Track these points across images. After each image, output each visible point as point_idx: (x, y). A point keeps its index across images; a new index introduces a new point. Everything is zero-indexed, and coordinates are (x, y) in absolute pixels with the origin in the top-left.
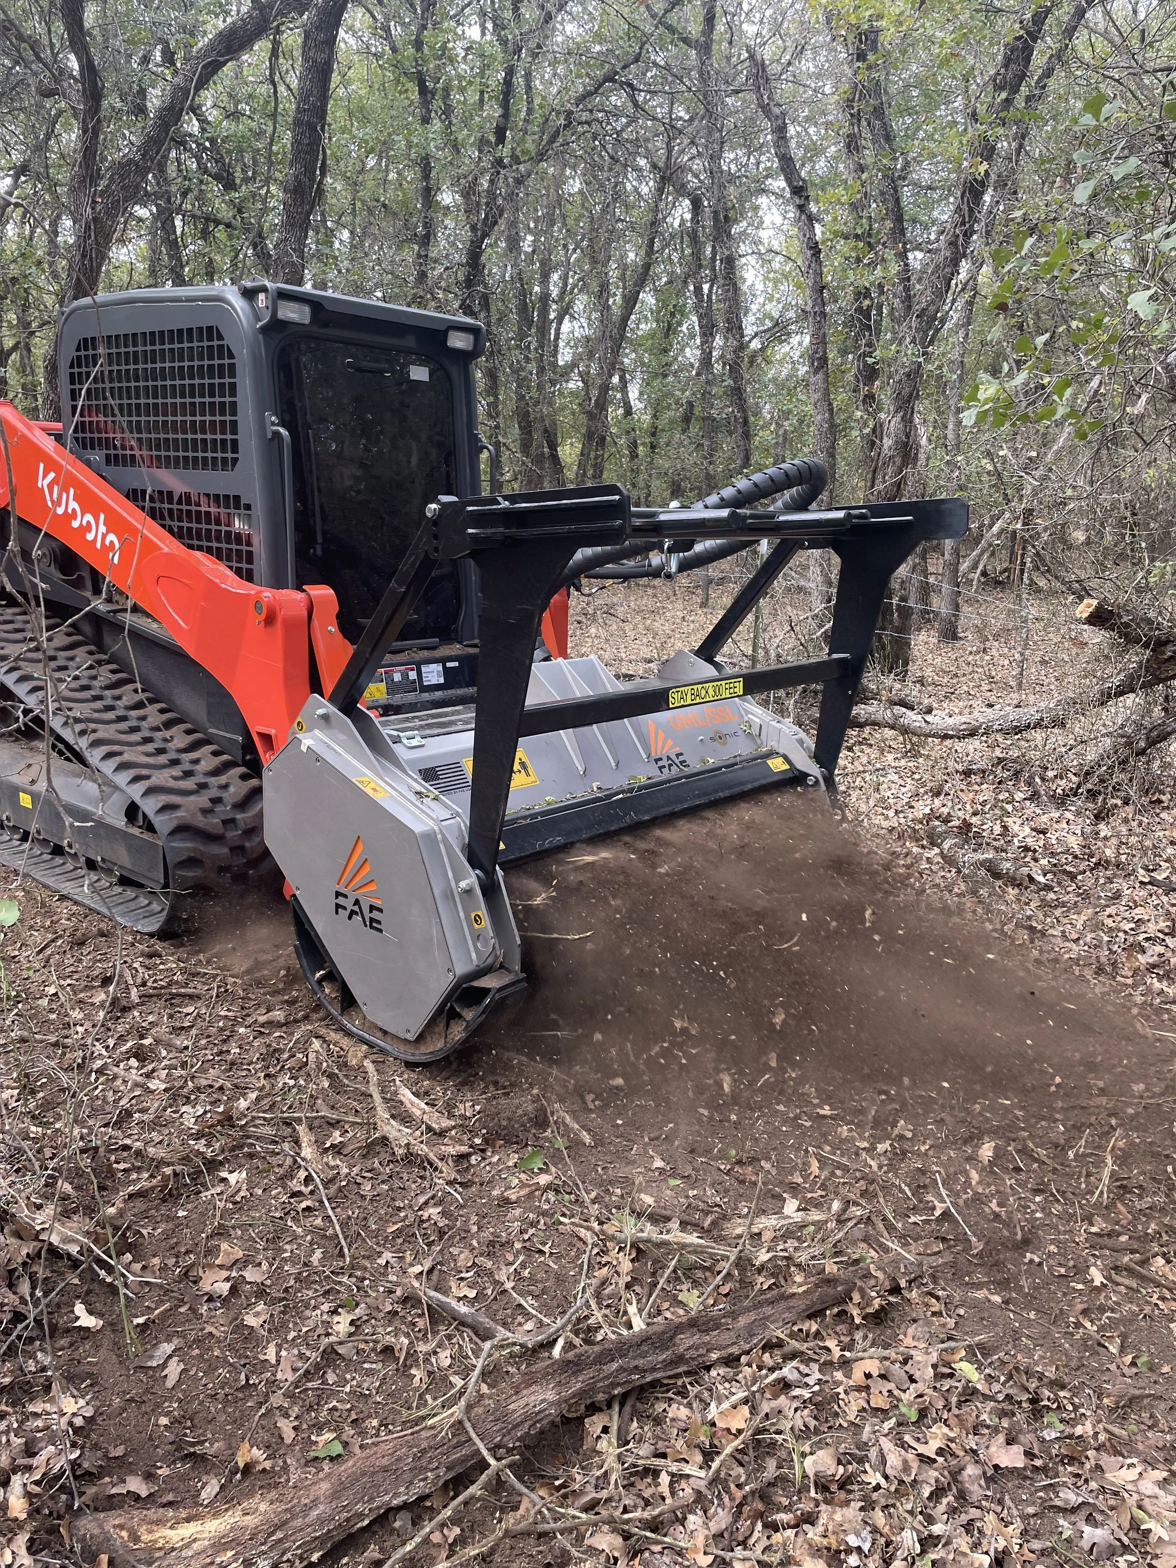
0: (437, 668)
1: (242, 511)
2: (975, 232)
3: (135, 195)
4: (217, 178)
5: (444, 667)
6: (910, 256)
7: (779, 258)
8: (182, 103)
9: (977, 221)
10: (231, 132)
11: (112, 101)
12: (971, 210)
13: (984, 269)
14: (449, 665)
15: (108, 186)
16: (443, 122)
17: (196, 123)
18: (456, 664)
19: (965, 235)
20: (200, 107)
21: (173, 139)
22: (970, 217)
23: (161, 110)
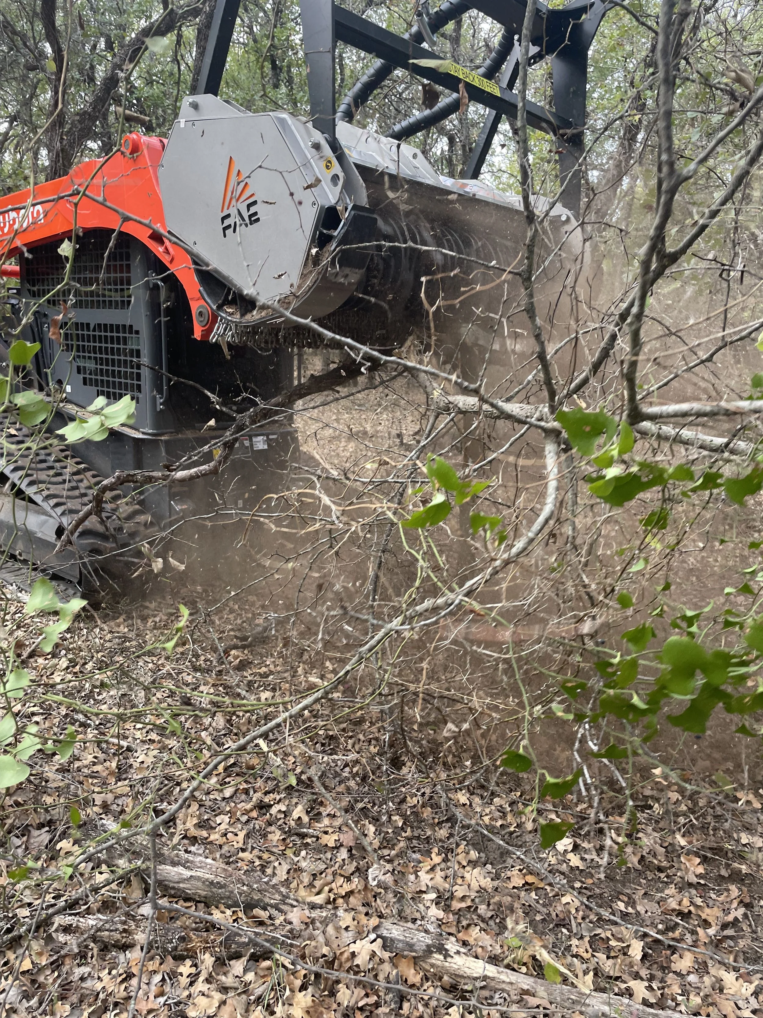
0: (262, 439)
1: (134, 335)
3: (88, 134)
5: (268, 438)
7: (506, 175)
10: (150, 94)
11: (73, 73)
12: (630, 144)
13: (638, 182)
14: (271, 437)
15: (71, 129)
16: (287, 87)
18: (275, 437)
19: (626, 160)
21: (113, 98)
22: (629, 149)
23: (105, 79)
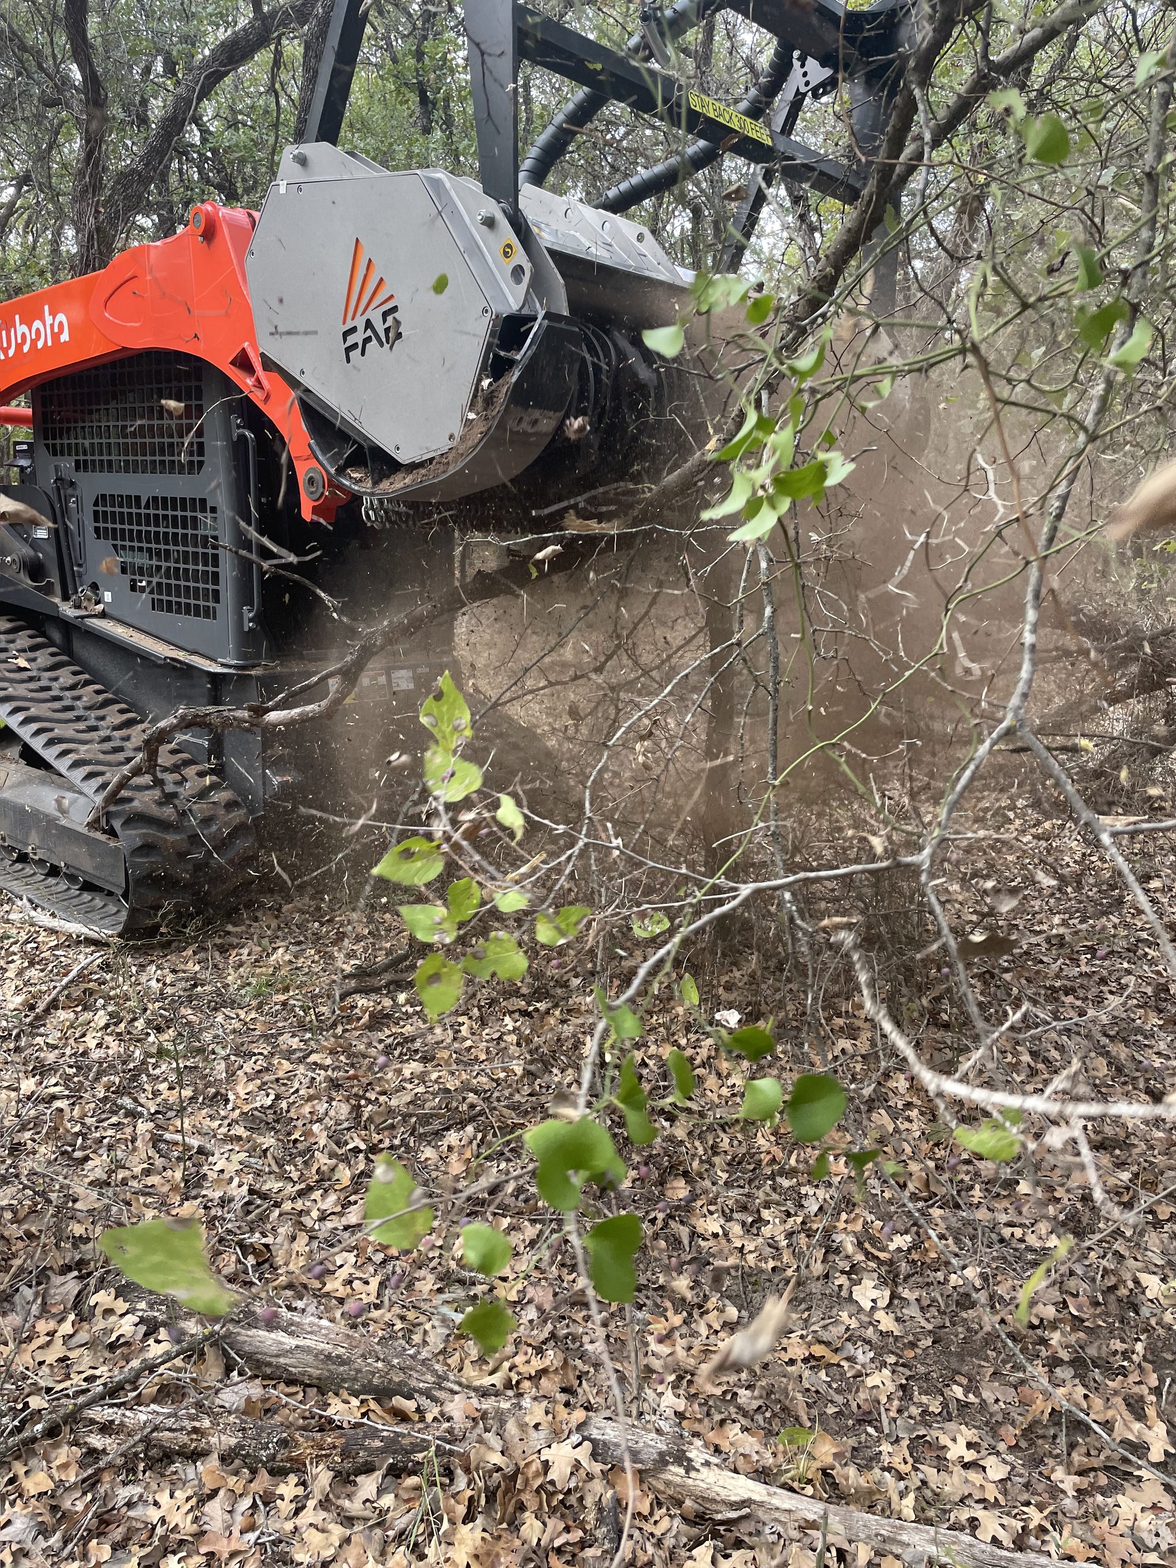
0: (405, 673)
1: (208, 514)
3: (138, 204)
4: (220, 188)
5: (414, 673)
8: (184, 112)
10: (233, 142)
11: (114, 111)
14: (420, 670)
15: (111, 196)
16: (443, 131)
17: (198, 134)
20: (201, 118)
21: (175, 150)
23: (164, 120)
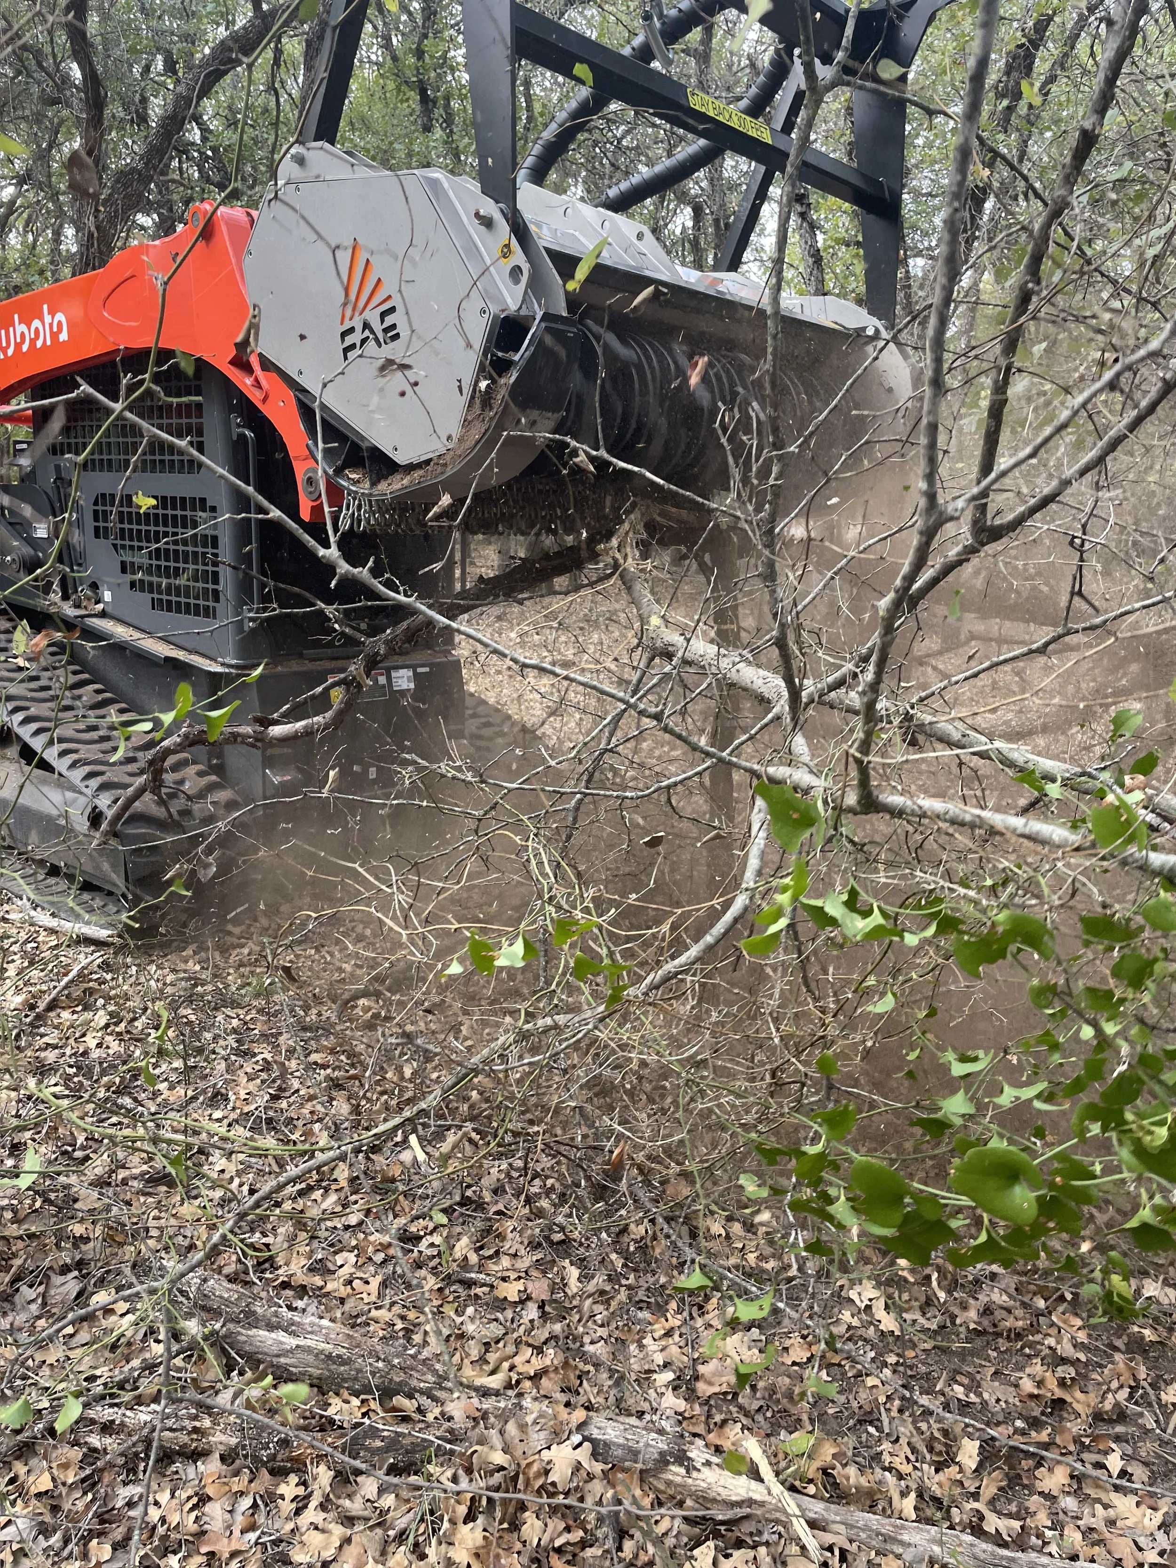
0: (407, 673)
1: (208, 514)
2: (977, 238)
3: (138, 203)
4: (220, 186)
5: (415, 672)
6: (911, 262)
8: (184, 111)
9: (978, 228)
10: (233, 141)
11: (114, 110)
12: (973, 217)
13: (986, 276)
14: (419, 670)
15: (111, 195)
16: (443, 130)
17: (198, 132)
18: (427, 669)
19: (967, 242)
20: (201, 117)
21: (175, 148)
23: (164, 118)
